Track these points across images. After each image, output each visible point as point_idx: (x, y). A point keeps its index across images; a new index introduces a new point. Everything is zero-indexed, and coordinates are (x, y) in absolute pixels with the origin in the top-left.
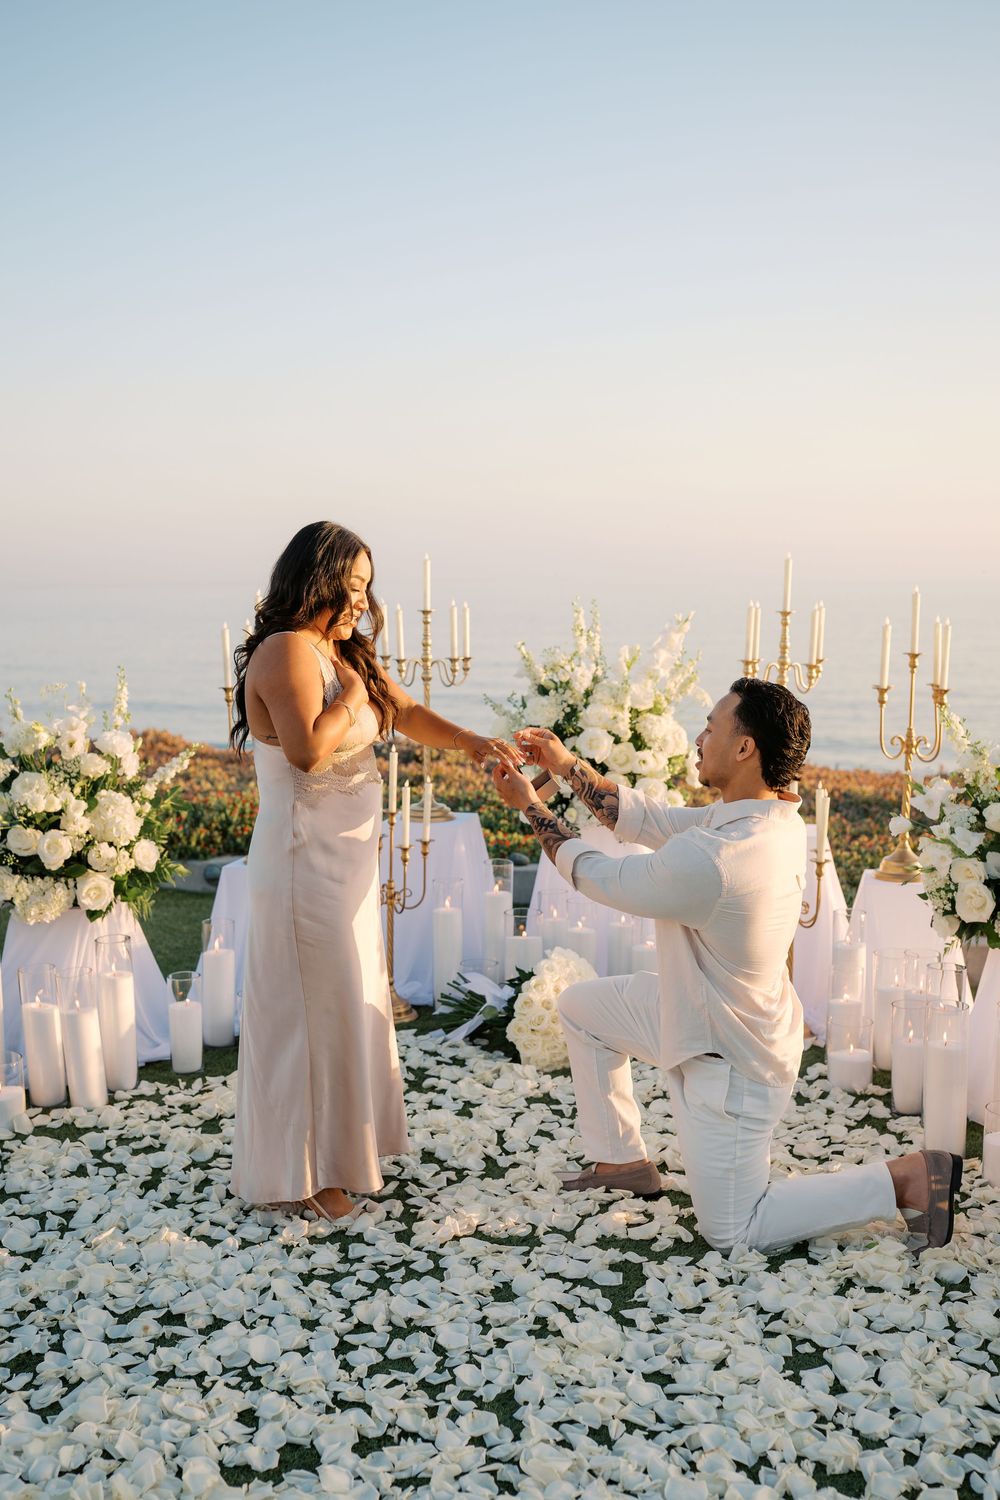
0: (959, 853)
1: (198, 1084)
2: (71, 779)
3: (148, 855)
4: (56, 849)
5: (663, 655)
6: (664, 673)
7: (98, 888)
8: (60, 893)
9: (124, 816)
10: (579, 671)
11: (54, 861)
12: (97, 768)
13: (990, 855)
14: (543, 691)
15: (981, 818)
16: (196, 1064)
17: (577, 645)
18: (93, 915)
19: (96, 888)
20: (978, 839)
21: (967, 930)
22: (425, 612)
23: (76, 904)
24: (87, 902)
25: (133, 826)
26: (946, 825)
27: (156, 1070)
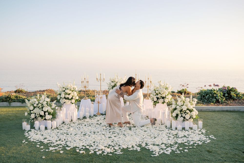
0: (154, 95)
1: (84, 119)
2: (71, 90)
3: (77, 98)
4: (70, 97)
5: (124, 78)
6: (124, 80)
7: (74, 101)
8: (70, 101)
9: (76, 94)
10: (117, 80)
11: (70, 98)
12: (73, 89)
13: (156, 95)
14: (112, 82)
15: (155, 92)
16: (82, 118)
17: (115, 77)
18: (72, 103)
19: (73, 101)
20: (155, 94)
21: (155, 102)
22: (100, 74)
23: (71, 102)
24: (72, 102)
25: (76, 95)
26: (153, 93)
27: (78, 119)
